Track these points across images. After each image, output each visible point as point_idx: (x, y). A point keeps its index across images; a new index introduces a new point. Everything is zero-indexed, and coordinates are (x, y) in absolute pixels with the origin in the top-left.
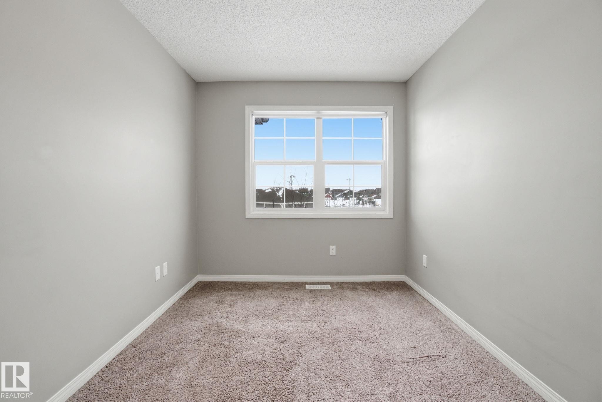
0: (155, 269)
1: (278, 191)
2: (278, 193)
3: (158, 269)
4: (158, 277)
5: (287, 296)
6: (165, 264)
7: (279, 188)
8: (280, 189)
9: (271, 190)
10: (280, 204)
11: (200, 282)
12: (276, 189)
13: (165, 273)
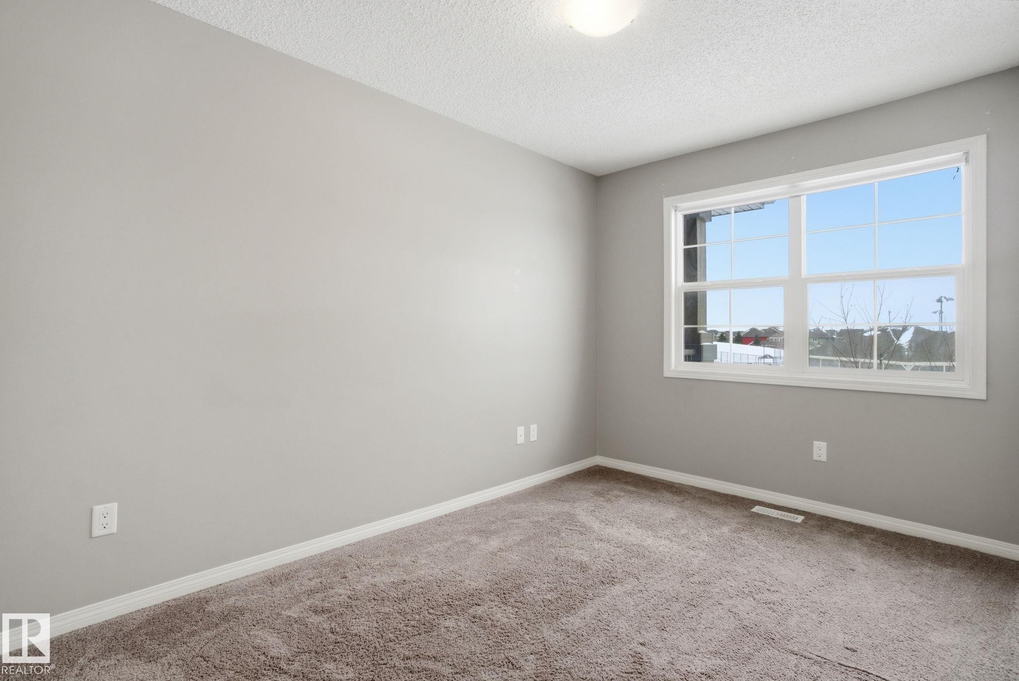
0: (517, 429)
1: (898, 334)
2: (898, 339)
3: (521, 430)
4: (521, 440)
5: (703, 511)
6: (534, 428)
7: (901, 329)
8: (905, 329)
9: (879, 332)
10: (902, 363)
11: (598, 466)
12: (892, 330)
13: (534, 437)
